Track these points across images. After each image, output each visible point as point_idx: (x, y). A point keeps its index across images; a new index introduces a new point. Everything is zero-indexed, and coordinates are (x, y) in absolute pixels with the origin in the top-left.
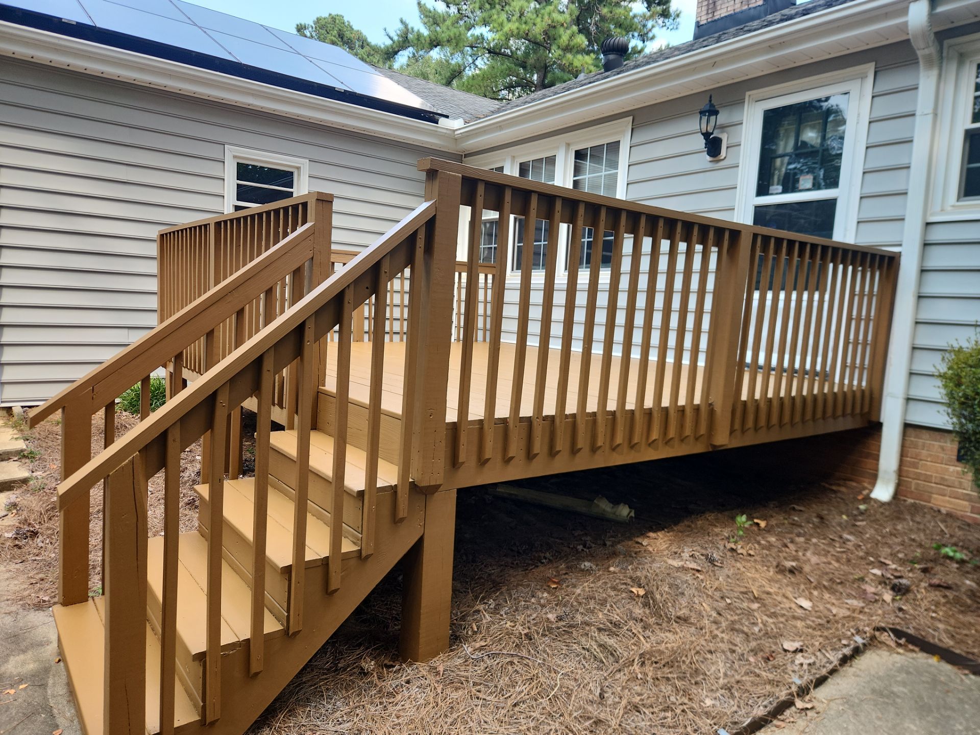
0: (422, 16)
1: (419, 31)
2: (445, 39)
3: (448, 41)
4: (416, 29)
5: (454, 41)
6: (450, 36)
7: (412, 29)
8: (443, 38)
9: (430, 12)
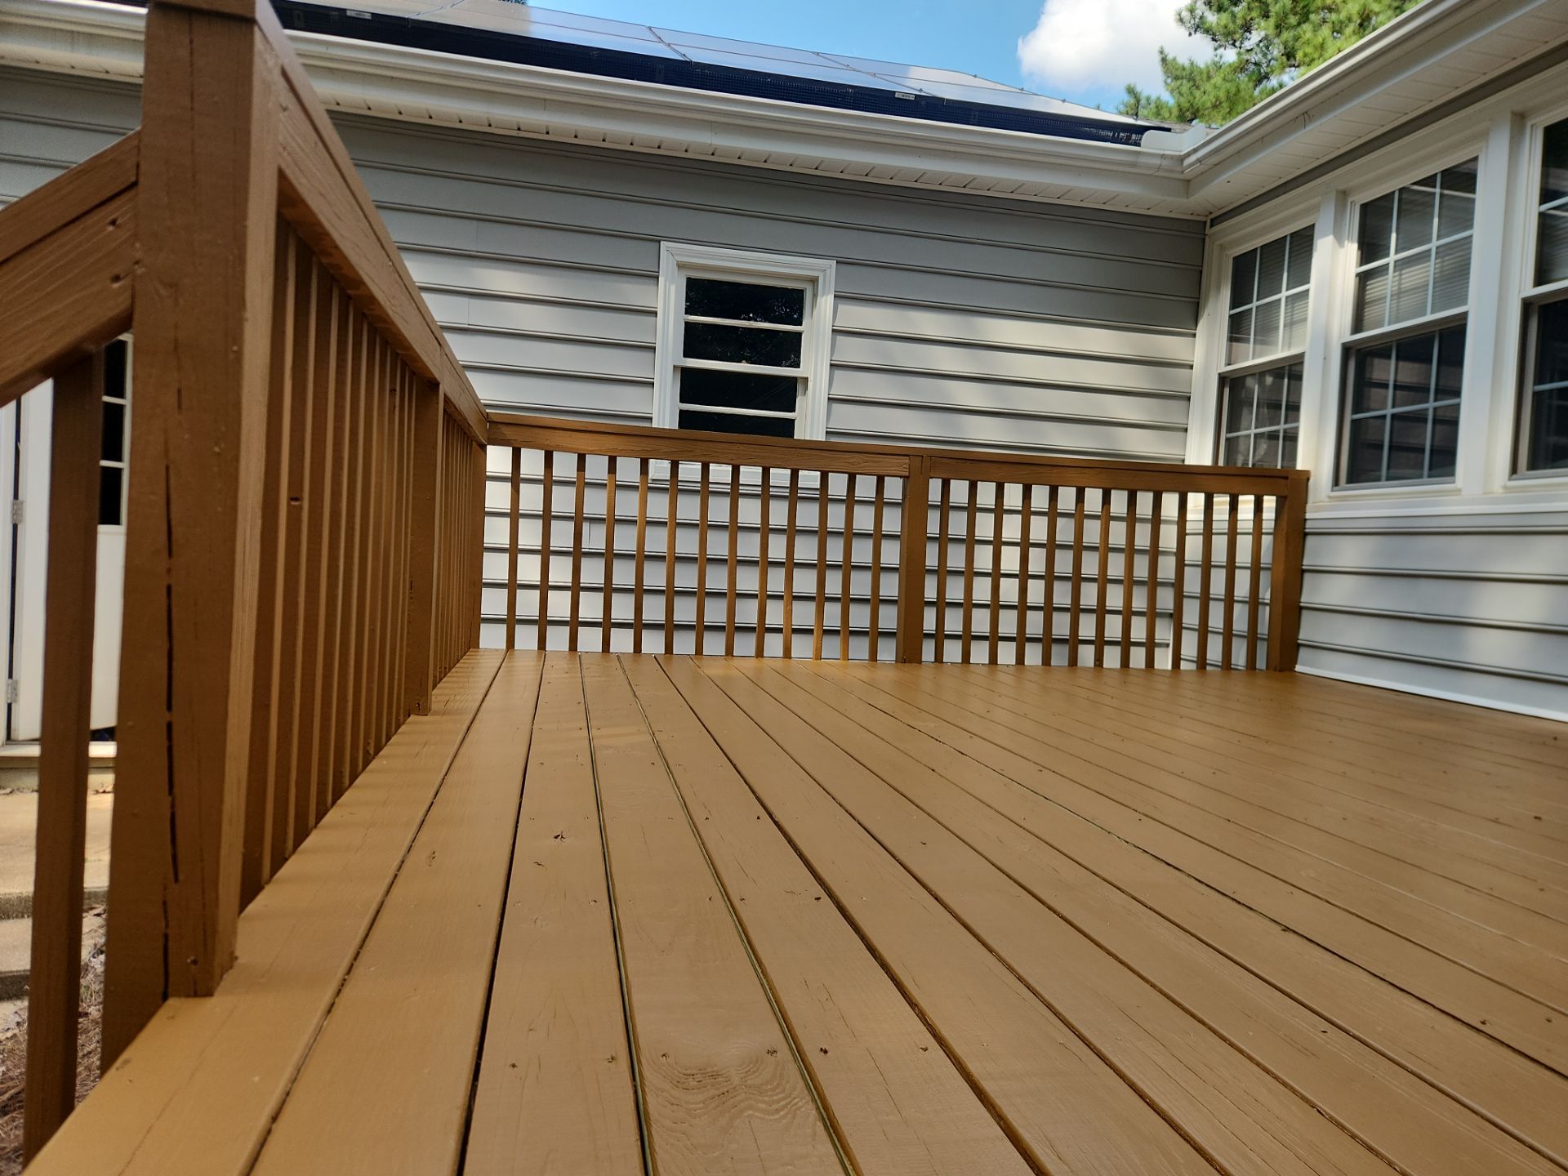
0: (1169, 80)
1: (1158, 98)
2: (1209, 104)
3: (1215, 106)
4: (1153, 98)
5: (1225, 105)
6: (1217, 99)
7: (1148, 99)
8: (1203, 104)
9: (1184, 69)
